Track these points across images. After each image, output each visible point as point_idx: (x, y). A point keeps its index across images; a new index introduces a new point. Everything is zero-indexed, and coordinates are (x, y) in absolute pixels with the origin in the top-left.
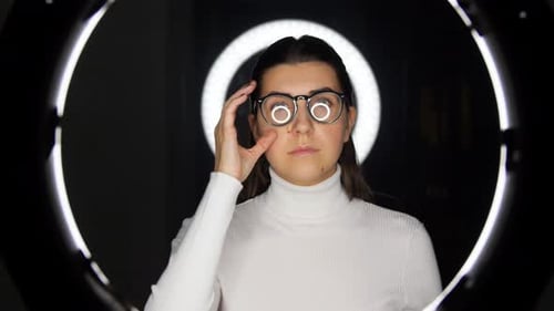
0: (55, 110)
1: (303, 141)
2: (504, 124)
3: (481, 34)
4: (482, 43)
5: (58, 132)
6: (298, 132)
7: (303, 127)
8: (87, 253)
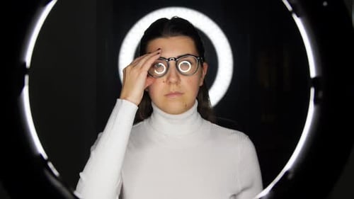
0: (25, 64)
1: (173, 88)
2: (313, 74)
3: (298, 16)
4: (299, 22)
5: (27, 78)
6: (170, 83)
7: (173, 79)
8: (45, 156)
